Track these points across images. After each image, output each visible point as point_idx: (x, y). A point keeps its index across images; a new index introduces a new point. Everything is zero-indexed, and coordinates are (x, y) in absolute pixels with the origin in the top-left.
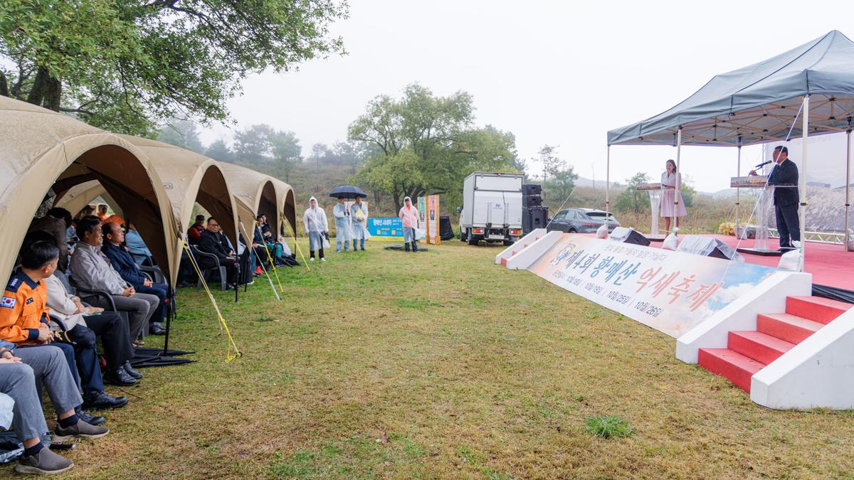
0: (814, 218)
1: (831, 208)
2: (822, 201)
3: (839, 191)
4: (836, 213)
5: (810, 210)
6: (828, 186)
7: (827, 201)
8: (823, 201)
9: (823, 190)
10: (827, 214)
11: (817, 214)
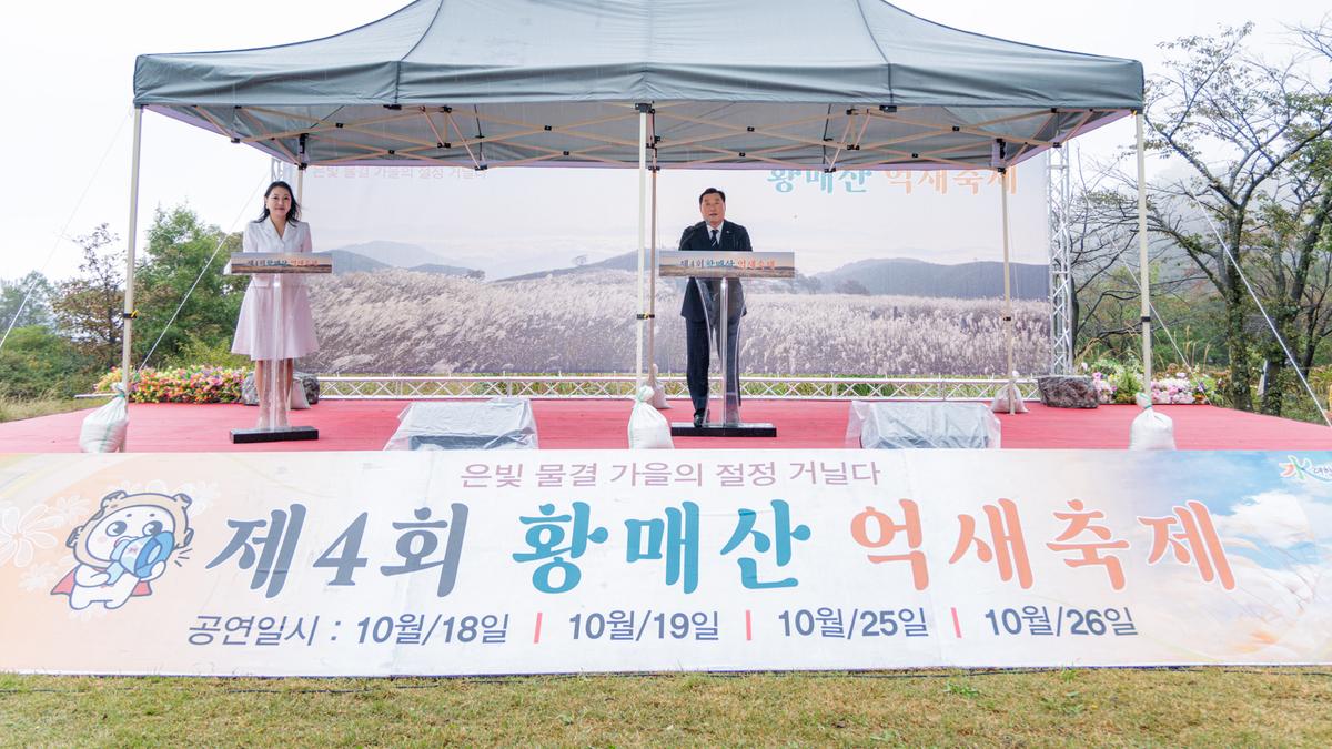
0: (444, 346)
1: (488, 322)
2: (462, 307)
3: (508, 286)
4: (502, 334)
5: (429, 329)
6: (477, 274)
7: (476, 307)
8: (467, 306)
9: (464, 283)
10: (477, 334)
11: (453, 335)
